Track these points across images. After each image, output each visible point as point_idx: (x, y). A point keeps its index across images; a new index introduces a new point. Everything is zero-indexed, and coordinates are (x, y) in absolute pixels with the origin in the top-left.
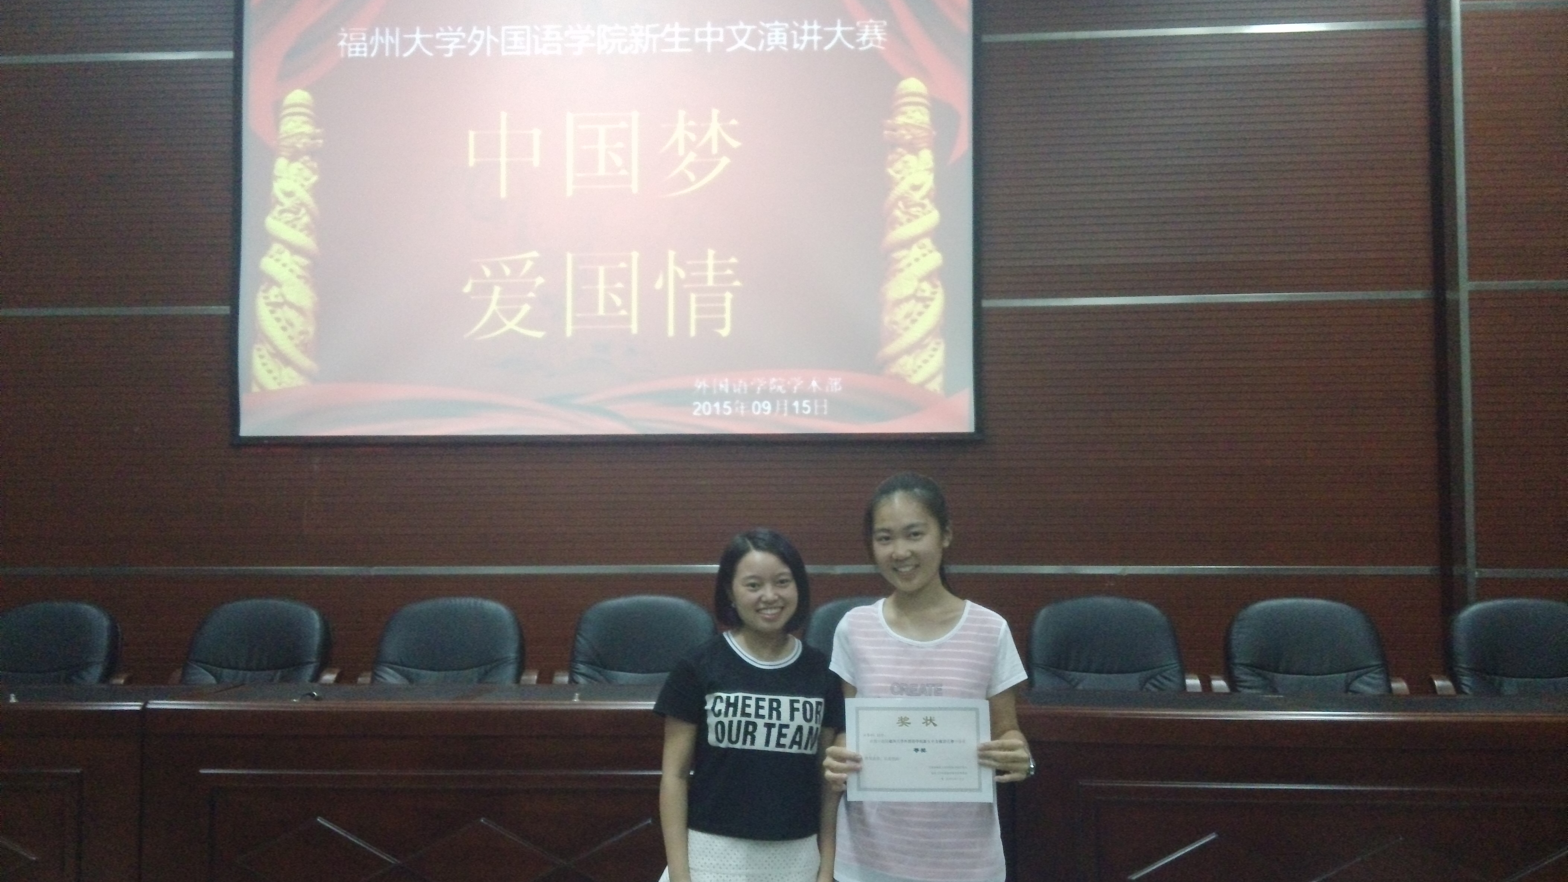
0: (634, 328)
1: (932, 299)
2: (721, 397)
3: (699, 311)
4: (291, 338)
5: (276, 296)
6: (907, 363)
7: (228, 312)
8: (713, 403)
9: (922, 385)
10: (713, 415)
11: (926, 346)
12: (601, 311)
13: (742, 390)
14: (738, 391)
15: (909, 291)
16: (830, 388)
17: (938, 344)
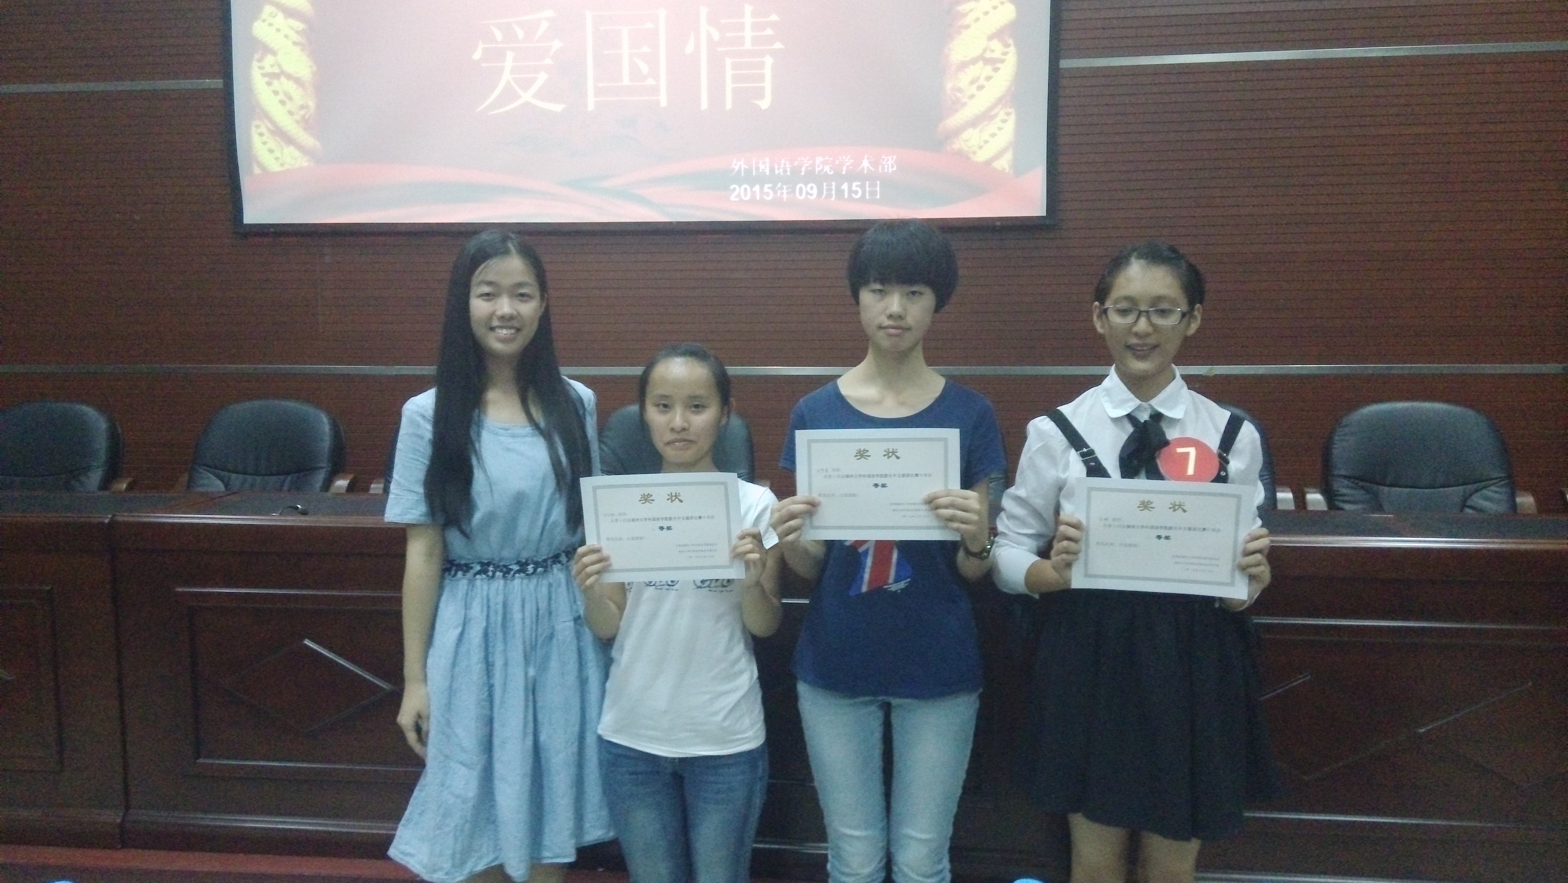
0: (663, 100)
1: (1002, 61)
2: (761, 180)
3: (736, 79)
4: (291, 113)
5: (272, 66)
6: (970, 140)
7: (221, 86)
8: (752, 187)
9: (988, 162)
10: (753, 201)
11: (996, 115)
12: (626, 81)
13: (785, 171)
14: (780, 173)
15: (977, 52)
16: (883, 168)
17: (1008, 114)
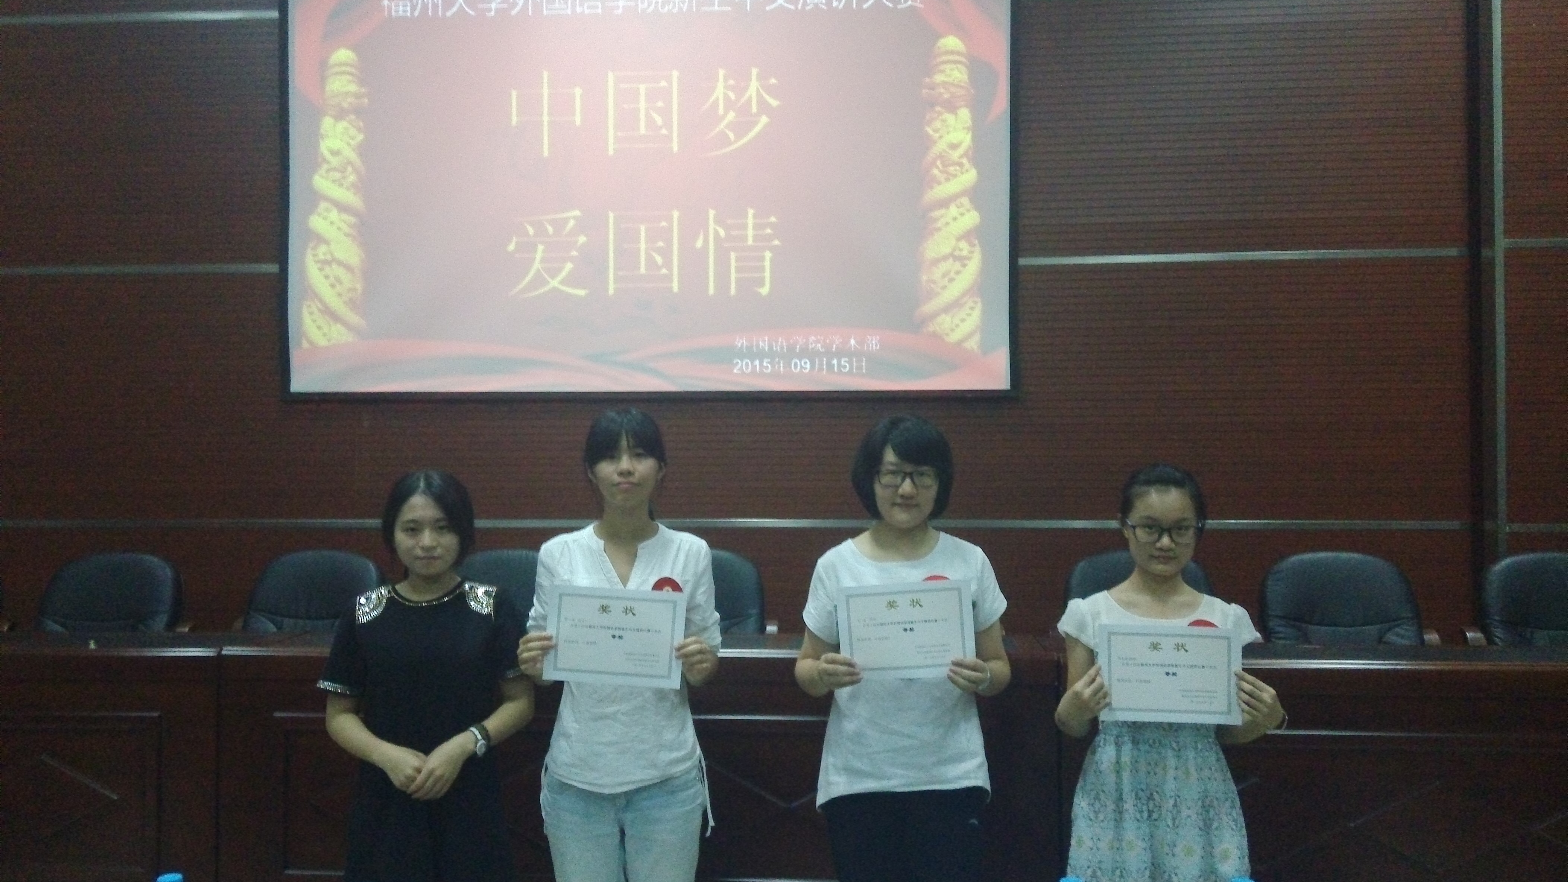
0: (675, 287)
1: (969, 259)
2: (760, 355)
3: (739, 270)
4: (339, 295)
5: (324, 254)
6: (945, 322)
7: (276, 271)
8: (752, 361)
9: (960, 343)
10: (753, 373)
11: (964, 304)
12: (642, 270)
13: (782, 348)
14: (777, 350)
15: (947, 250)
16: (868, 346)
17: (976, 303)
